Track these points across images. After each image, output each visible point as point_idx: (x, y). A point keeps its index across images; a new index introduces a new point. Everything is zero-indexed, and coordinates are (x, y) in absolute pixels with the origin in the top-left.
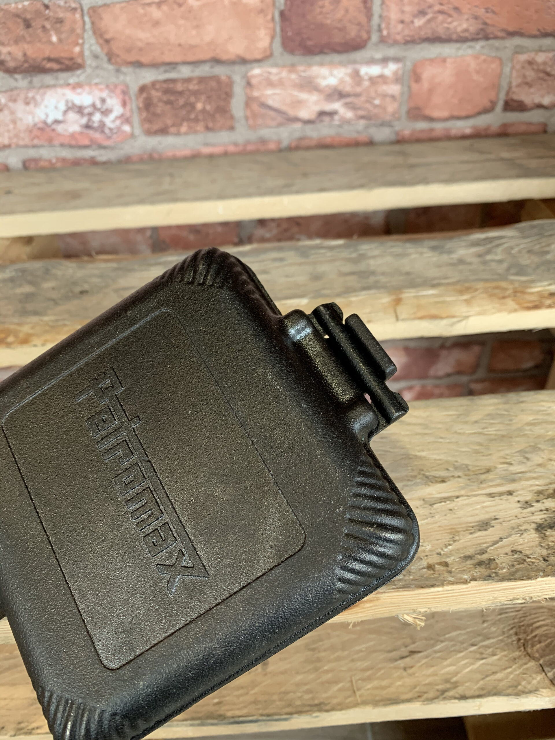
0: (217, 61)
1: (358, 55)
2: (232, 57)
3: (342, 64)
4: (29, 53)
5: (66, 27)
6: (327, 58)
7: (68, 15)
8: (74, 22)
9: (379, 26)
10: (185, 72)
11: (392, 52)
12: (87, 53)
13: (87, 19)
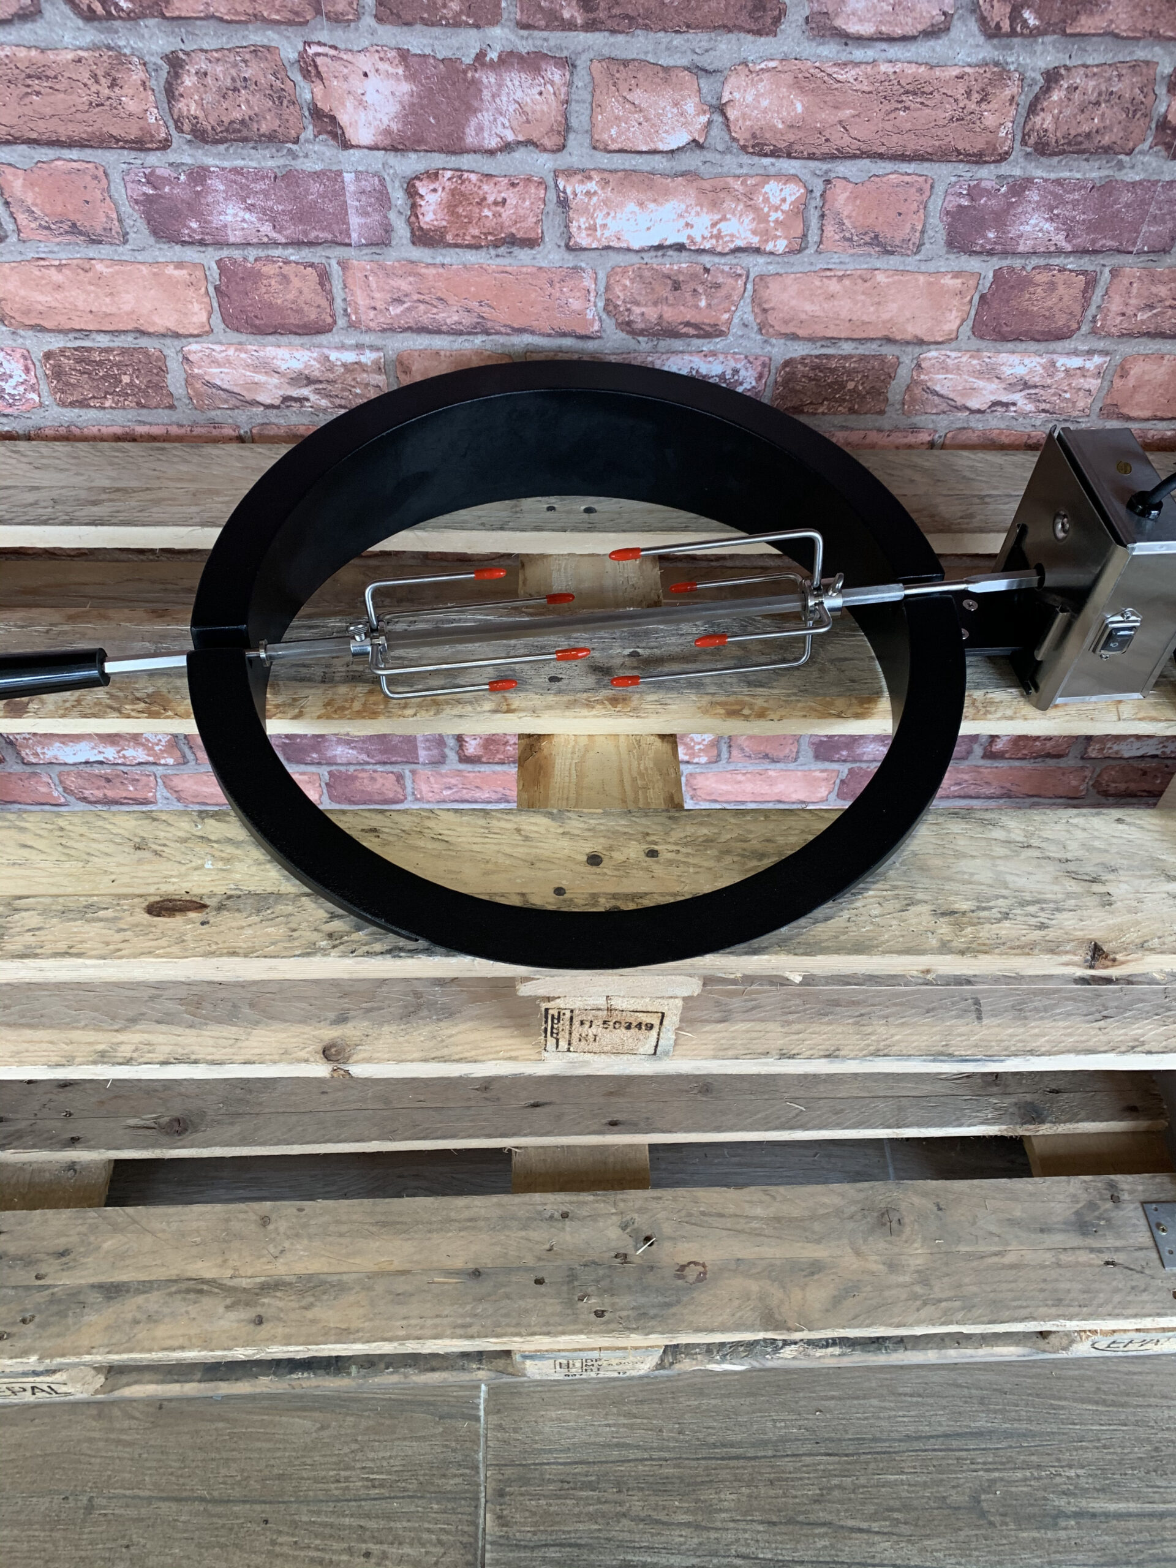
0: (889, 340)
1: (1059, 346)
2: (909, 337)
3: (1037, 353)
4: (666, 316)
5: (723, 292)
6: (1023, 346)
7: (730, 281)
8: (734, 289)
9: (1095, 317)
10: (847, 348)
11: (1101, 345)
12: (736, 321)
13: (749, 286)
